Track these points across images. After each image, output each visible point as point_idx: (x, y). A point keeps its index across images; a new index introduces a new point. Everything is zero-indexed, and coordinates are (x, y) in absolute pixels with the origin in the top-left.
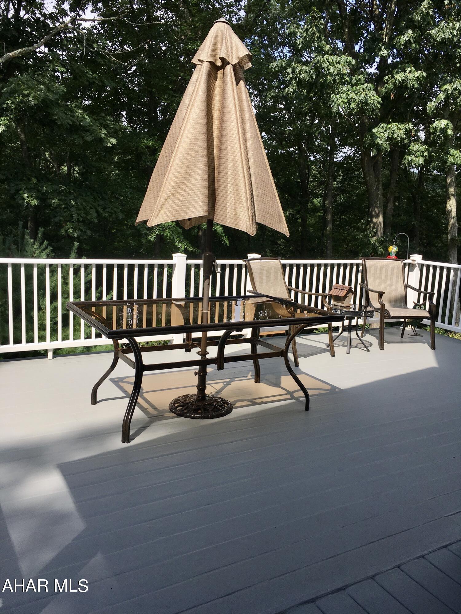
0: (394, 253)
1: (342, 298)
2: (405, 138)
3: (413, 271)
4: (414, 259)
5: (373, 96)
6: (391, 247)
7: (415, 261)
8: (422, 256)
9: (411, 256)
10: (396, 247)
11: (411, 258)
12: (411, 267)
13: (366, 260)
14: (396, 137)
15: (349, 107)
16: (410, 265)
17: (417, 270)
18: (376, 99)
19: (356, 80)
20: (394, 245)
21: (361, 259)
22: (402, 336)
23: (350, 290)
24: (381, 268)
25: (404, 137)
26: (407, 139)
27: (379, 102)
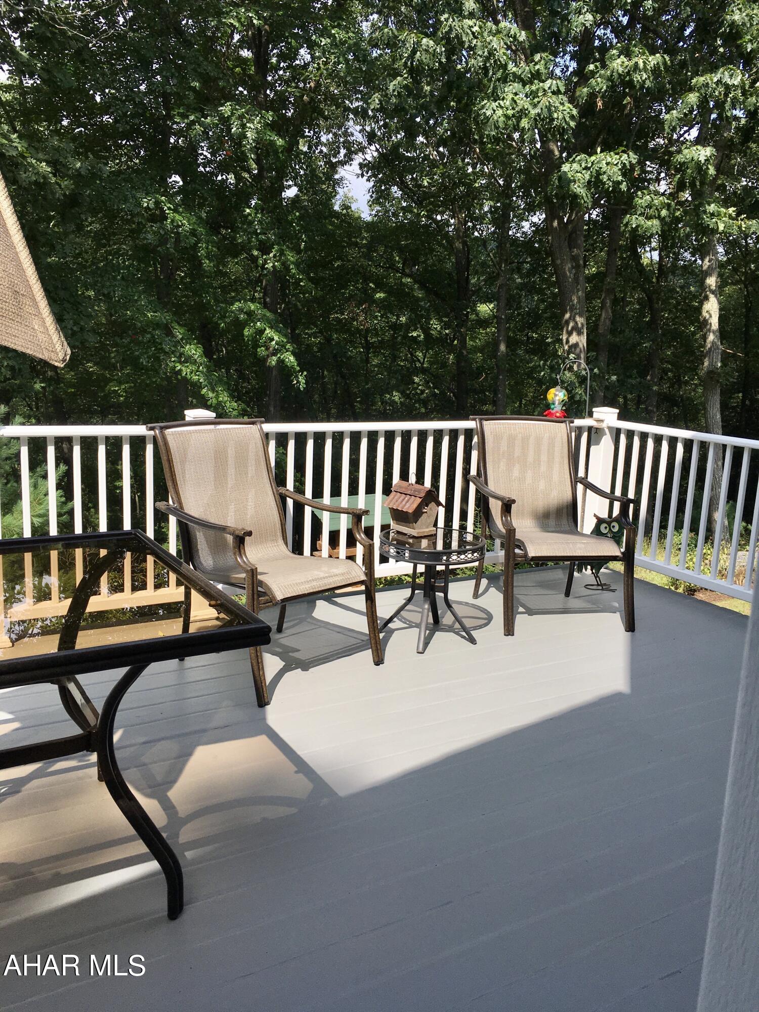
0: (559, 404)
1: (411, 516)
2: (622, 181)
3: (598, 443)
4: (601, 418)
5: (562, 104)
6: (552, 391)
7: (602, 421)
8: (618, 411)
9: (594, 410)
10: (564, 391)
11: (595, 415)
12: (594, 434)
13: (485, 423)
14: (605, 180)
15: (518, 125)
16: (593, 431)
17: (607, 442)
18: (568, 110)
19: (531, 72)
20: (558, 387)
21: (474, 419)
22: (567, 594)
23: (431, 497)
24: (525, 439)
25: (620, 178)
26: (625, 183)
27: (572, 117)
